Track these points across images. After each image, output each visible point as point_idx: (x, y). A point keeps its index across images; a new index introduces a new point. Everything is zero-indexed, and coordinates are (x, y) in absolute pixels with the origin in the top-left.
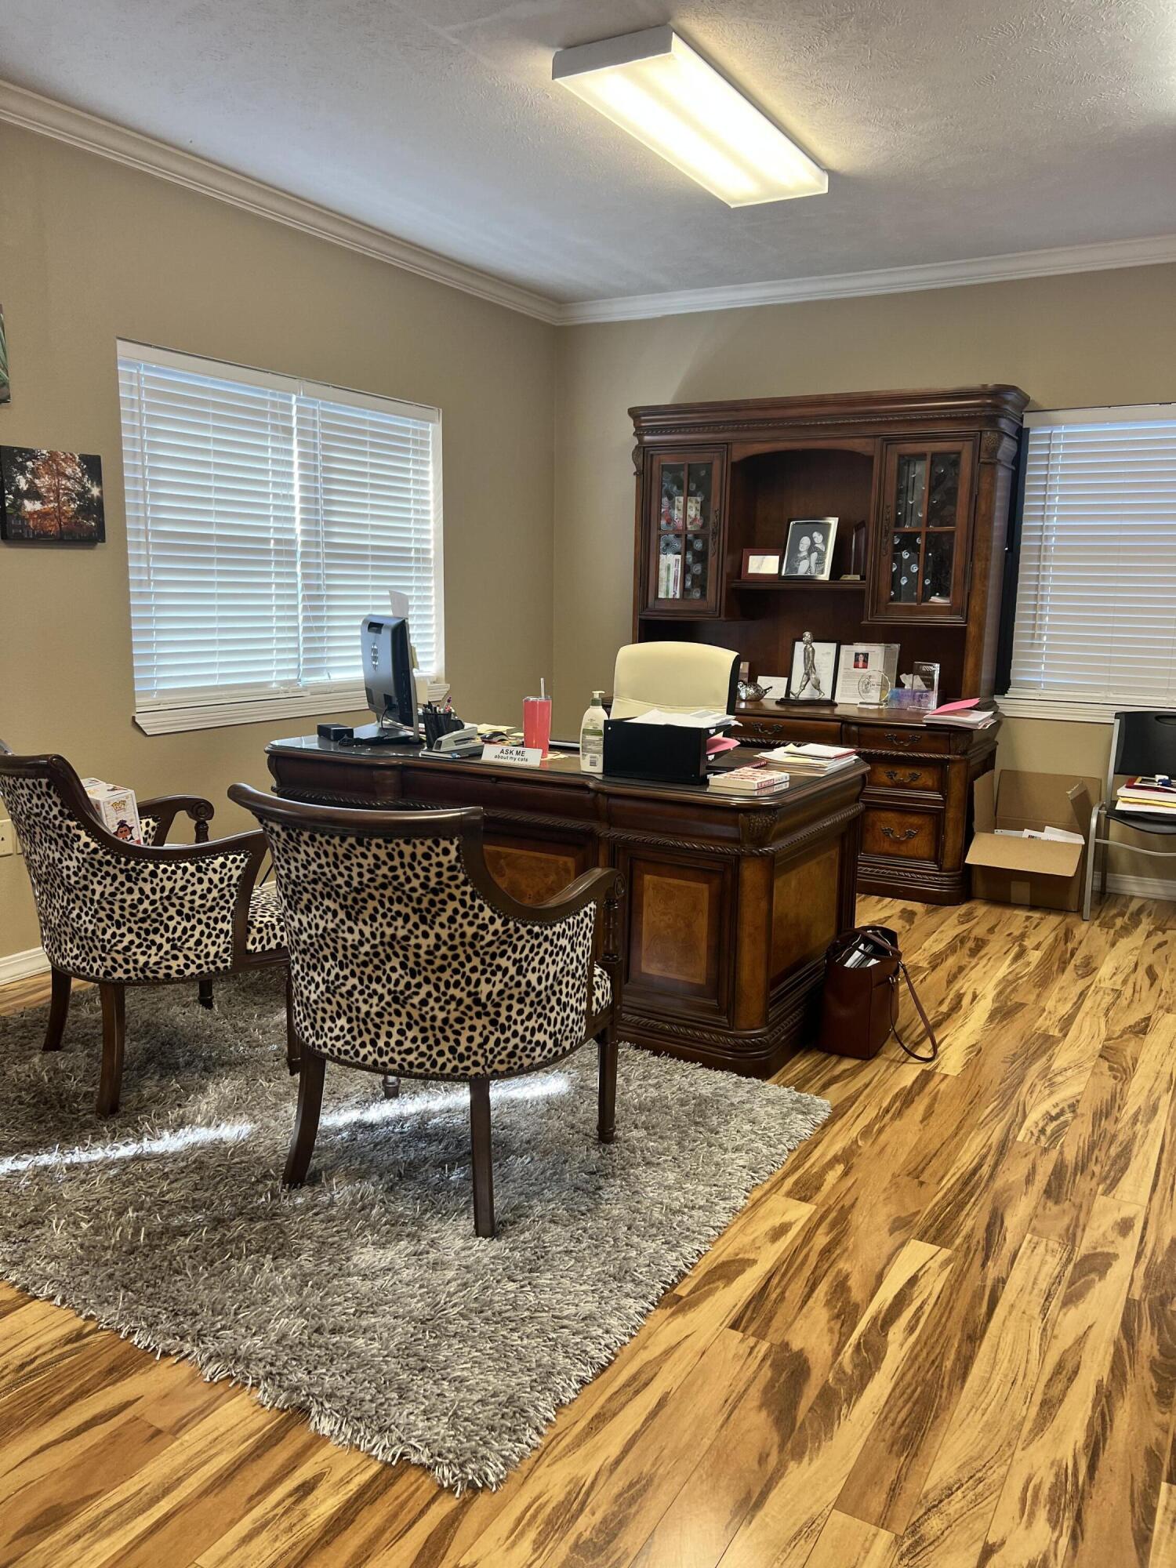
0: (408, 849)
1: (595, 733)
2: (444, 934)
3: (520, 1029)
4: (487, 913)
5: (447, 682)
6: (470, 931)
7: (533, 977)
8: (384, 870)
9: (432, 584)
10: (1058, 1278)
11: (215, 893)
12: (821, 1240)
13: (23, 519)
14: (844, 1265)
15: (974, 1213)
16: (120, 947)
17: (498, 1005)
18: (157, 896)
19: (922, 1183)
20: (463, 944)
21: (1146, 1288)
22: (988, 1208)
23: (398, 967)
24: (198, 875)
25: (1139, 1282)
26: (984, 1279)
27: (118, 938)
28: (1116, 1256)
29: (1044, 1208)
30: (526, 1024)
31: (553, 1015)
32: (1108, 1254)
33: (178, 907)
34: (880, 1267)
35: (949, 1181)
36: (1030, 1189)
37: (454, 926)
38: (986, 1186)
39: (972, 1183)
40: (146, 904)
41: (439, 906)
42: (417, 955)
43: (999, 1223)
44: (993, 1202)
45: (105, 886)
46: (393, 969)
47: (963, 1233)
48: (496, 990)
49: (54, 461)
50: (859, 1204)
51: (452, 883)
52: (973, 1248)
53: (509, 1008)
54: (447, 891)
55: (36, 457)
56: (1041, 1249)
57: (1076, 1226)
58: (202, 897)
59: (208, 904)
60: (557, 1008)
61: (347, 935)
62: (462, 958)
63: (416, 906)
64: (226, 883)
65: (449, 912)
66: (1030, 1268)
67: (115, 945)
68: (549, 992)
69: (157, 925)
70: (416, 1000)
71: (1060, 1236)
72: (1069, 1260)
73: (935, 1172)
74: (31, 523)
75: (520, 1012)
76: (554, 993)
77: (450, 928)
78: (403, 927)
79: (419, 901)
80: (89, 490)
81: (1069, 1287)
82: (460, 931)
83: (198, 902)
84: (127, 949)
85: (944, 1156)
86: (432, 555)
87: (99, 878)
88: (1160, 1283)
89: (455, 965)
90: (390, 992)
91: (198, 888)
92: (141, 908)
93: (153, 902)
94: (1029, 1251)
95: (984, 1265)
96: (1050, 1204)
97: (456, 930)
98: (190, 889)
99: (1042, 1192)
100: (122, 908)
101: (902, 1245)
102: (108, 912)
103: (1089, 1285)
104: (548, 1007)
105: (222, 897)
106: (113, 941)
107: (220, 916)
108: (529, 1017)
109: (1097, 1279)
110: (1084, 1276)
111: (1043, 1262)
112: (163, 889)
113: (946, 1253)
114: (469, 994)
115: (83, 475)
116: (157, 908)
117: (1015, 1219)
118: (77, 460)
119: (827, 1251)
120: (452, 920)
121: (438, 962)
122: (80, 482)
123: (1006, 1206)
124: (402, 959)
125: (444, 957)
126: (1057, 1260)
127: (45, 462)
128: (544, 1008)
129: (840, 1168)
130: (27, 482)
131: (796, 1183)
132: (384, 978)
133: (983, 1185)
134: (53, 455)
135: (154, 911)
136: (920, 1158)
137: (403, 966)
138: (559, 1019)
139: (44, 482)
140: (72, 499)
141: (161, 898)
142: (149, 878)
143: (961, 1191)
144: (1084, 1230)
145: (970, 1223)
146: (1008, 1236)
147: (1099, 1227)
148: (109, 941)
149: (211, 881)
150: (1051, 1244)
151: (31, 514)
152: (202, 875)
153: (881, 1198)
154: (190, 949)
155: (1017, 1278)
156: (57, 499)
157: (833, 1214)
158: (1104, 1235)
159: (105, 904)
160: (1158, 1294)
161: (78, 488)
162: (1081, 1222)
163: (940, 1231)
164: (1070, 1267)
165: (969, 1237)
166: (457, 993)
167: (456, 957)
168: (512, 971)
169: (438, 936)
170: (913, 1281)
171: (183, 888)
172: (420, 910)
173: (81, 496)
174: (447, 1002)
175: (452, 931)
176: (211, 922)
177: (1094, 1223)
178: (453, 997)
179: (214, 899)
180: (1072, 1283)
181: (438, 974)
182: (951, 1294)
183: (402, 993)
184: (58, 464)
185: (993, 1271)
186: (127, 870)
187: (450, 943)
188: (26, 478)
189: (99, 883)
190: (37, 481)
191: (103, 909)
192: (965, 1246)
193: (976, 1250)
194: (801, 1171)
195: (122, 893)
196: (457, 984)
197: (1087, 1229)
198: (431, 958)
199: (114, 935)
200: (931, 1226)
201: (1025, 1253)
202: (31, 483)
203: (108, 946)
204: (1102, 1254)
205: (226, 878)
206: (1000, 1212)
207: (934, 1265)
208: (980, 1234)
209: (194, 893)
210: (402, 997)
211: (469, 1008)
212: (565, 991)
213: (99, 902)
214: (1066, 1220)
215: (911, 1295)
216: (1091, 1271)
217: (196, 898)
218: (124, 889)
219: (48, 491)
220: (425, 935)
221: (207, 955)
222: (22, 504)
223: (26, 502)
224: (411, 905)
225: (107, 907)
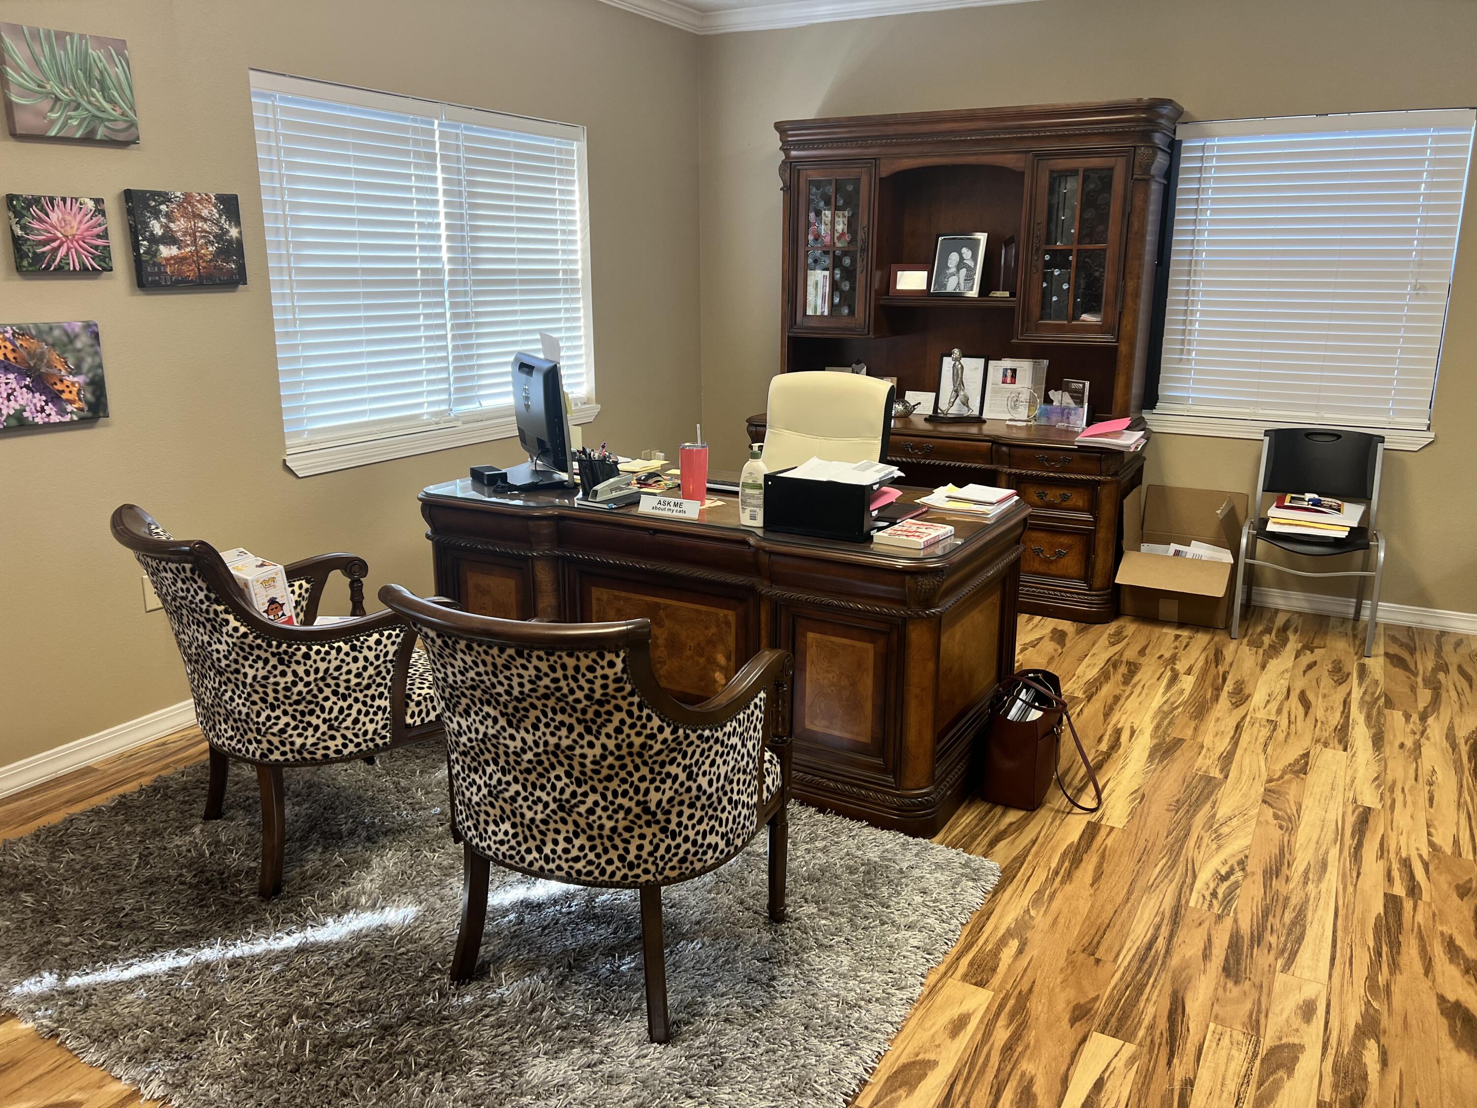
0: (571, 662)
1: (755, 486)
2: (611, 744)
3: (691, 834)
4: (656, 722)
5: (597, 402)
6: (638, 741)
7: (703, 781)
8: (546, 681)
9: (580, 304)
10: (1247, 1075)
11: (371, 670)
12: (1001, 1035)
13: (160, 265)
14: (1027, 1066)
15: (1154, 998)
16: (275, 730)
17: (669, 812)
18: (312, 677)
19: (1098, 961)
20: (630, 754)
21: (1335, 1087)
22: (1168, 990)
23: (563, 775)
24: (353, 654)
25: (1328, 1080)
26: (1171, 1082)
27: (273, 721)
28: (1302, 1048)
29: (1225, 989)
30: (697, 828)
31: (724, 816)
32: (1294, 1045)
33: (334, 688)
34: (1064, 1068)
35: (1126, 957)
36: (1208, 965)
37: (620, 737)
38: (1164, 963)
39: (1149, 960)
40: (300, 686)
41: (605, 717)
42: (583, 765)
43: (1180, 1010)
44: (1173, 983)
45: (257, 670)
46: (558, 778)
47: (1145, 1023)
48: (665, 798)
49: (189, 203)
50: (1036, 989)
51: (619, 695)
52: (1157, 1041)
53: (680, 814)
54: (613, 702)
55: (169, 200)
56: (1226, 1041)
57: (1259, 1011)
58: (358, 675)
59: (365, 683)
60: (729, 808)
61: (508, 742)
62: (630, 768)
63: (581, 717)
64: (382, 659)
65: (616, 723)
66: (1217, 1065)
67: (270, 727)
68: (720, 793)
69: (312, 706)
70: (582, 809)
71: (1244, 1025)
72: (1255, 1055)
73: (1109, 949)
74: (168, 270)
75: (691, 817)
76: (725, 794)
77: (616, 738)
78: (567, 737)
79: (584, 711)
80: (228, 231)
81: (1258, 1088)
82: (627, 741)
83: (354, 681)
84: (282, 731)
85: (1118, 927)
86: (580, 276)
87: (250, 662)
88: (1349, 1079)
89: (623, 774)
90: (555, 800)
91: (353, 667)
92: (295, 690)
93: (307, 684)
94: (1214, 1045)
95: (1169, 1063)
96: (1230, 984)
97: (623, 740)
98: (345, 669)
99: (1220, 969)
100: (276, 691)
101: (1084, 1040)
102: (262, 695)
103: (1277, 1086)
104: (720, 808)
105: (378, 674)
106: (268, 724)
107: (377, 694)
108: (700, 821)
109: (1285, 1077)
110: (1272, 1073)
111: (1230, 1058)
112: (317, 671)
113: (1130, 1048)
114: (638, 803)
115: (220, 215)
116: (311, 690)
117: (1197, 1004)
118: (213, 200)
119: (1008, 1048)
120: (618, 731)
121: (605, 772)
122: (217, 223)
123: (1186, 988)
124: (567, 768)
125: (611, 767)
126: (1243, 1055)
127: (180, 205)
128: (715, 810)
129: (1014, 944)
130: (162, 226)
131: (971, 964)
132: (549, 786)
133: (1160, 962)
134: (188, 197)
135: (308, 692)
136: (1093, 932)
137: (568, 775)
138: (731, 818)
139: (179, 226)
140: (210, 242)
141: (316, 680)
142: (302, 661)
143: (1139, 969)
144: (1267, 1016)
145: (1151, 1010)
146: (1192, 1026)
147: (1282, 1010)
148: (264, 724)
149: (366, 659)
150: (1235, 1033)
151: (167, 259)
152: (356, 654)
153: (1059, 980)
154: (347, 728)
155: (1204, 1080)
156: (194, 243)
157: (1012, 1002)
158: (1287, 1021)
159: (257, 687)
160: (1348, 1094)
161: (216, 229)
162: (1263, 1007)
163: (1122, 1021)
164: (1258, 1062)
165: (1152, 1027)
166: (626, 802)
167: (623, 767)
168: (682, 777)
169: (604, 747)
170: (1099, 1085)
171: (338, 668)
172: (585, 721)
173: (219, 237)
174: (615, 811)
175: (619, 741)
176: (368, 700)
177: (1275, 1009)
178: (621, 806)
179: (370, 677)
180: (1260, 1084)
181: (605, 783)
182: (1139, 1101)
183: (568, 801)
184: (193, 206)
185: (1180, 1071)
186: (279, 654)
187: (617, 753)
188: (160, 222)
189: (251, 667)
190: (172, 225)
191: (257, 692)
192: (1149, 1039)
193: (1160, 1045)
194: (975, 949)
195: (275, 676)
196: (625, 794)
197: (1270, 1015)
198: (597, 767)
199: (268, 718)
200: (1112, 1014)
201: (1209, 1047)
202: (166, 227)
203: (263, 729)
204: (1288, 1046)
205: (382, 654)
206: (1180, 995)
207: (1119, 1063)
208: (1163, 1024)
209: (349, 672)
210: (567, 806)
211: (638, 816)
212: (736, 789)
213: (251, 685)
214: (1248, 1005)
215: (1099, 1102)
216: (1278, 1068)
217: (352, 676)
218: (277, 672)
219: (184, 235)
220: (591, 745)
221: (366, 733)
222: (158, 250)
223: (161, 247)
224: (575, 715)
225: (260, 690)
